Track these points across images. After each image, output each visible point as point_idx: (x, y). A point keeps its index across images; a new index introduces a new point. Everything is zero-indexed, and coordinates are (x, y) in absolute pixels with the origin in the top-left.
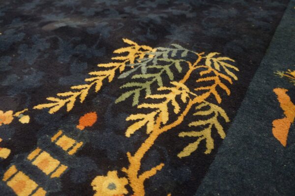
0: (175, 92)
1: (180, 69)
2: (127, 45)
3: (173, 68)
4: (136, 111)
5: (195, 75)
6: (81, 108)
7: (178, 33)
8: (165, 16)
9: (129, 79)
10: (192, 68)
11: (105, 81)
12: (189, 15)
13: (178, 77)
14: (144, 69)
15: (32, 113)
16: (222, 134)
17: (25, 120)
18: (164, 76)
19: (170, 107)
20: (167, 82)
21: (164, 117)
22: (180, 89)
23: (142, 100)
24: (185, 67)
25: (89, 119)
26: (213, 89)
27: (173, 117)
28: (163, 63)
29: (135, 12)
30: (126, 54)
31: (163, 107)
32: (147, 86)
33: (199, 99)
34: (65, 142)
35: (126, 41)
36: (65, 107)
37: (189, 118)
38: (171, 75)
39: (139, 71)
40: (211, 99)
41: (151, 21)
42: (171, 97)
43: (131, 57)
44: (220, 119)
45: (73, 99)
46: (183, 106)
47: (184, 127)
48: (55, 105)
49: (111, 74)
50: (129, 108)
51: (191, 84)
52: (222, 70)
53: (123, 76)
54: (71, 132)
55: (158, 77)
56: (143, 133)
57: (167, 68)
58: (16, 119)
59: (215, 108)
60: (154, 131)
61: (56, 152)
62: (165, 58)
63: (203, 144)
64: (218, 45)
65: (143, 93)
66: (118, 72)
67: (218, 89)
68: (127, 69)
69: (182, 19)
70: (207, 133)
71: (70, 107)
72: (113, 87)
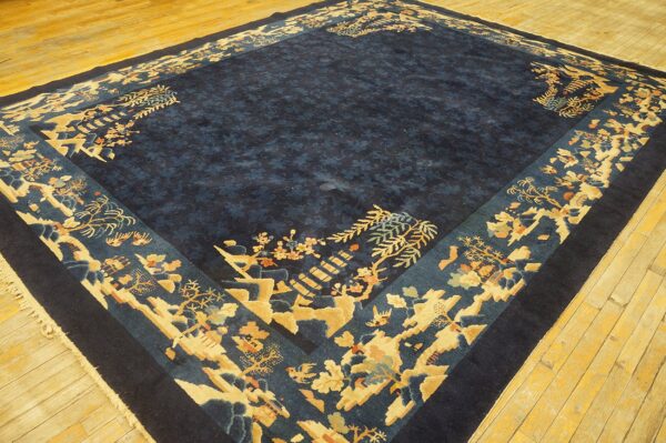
0: (398, 240)
1: (403, 228)
2: (375, 209)
3: (400, 228)
4: (377, 246)
5: (411, 233)
6: (350, 242)
7: (410, 204)
8: (403, 188)
9: (375, 231)
10: (410, 229)
11: (362, 230)
12: (422, 189)
13: (401, 233)
14: (384, 227)
15: (327, 241)
16: (415, 262)
17: (324, 244)
18: (394, 231)
19: (394, 247)
20: (395, 235)
21: (391, 251)
22: (401, 239)
23: (381, 242)
24: (407, 227)
25: (355, 247)
26: (418, 242)
27: (394, 251)
28: (395, 224)
29: (384, 181)
30: (375, 215)
31: (391, 247)
32: (384, 235)
33: (410, 246)
34: (345, 255)
35: (375, 206)
36: (342, 241)
37: (402, 253)
38: (398, 231)
39: (381, 227)
40: (416, 246)
41: (393, 193)
42: (395, 243)
43: (377, 218)
44: (416, 256)
45: (346, 237)
46: (400, 247)
47: (399, 256)
48: (337, 238)
49: (366, 226)
50: (374, 244)
51: (407, 238)
52: (427, 233)
53: (372, 229)
54: (347, 251)
55: (391, 232)
56: (379, 256)
57: (396, 227)
58: (318, 243)
59: (415, 250)
60: (385, 256)
61: (342, 258)
62: (397, 222)
63: (405, 264)
64: (430, 216)
65: (382, 239)
66: (369, 226)
67: (421, 242)
68: (375, 225)
69: (416, 192)
70: (408, 261)
71: (345, 241)
72: (366, 234)
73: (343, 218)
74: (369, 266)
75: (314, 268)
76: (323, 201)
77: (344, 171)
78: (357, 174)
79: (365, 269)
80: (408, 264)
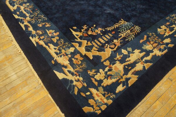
0: (128, 31)
1: (130, 28)
2: (122, 20)
3: (129, 27)
4: (121, 33)
5: (132, 29)
6: (112, 31)
7: (133, 20)
8: (131, 14)
9: (121, 28)
10: (132, 28)
11: (117, 27)
12: (138, 15)
13: (129, 29)
14: (124, 26)
15: (105, 30)
16: (132, 39)
17: (104, 30)
18: (127, 28)
19: (126, 34)
20: (127, 30)
21: (125, 35)
22: (129, 31)
23: (122, 32)
24: (131, 27)
25: (114, 32)
26: (134, 33)
27: (126, 35)
28: (127, 26)
29: (125, 11)
30: (121, 22)
31: (125, 33)
32: (123, 29)
33: (131, 34)
34: (110, 35)
35: (122, 19)
36: (110, 30)
37: (129, 36)
38: (128, 28)
39: (123, 27)
40: (133, 34)
41: (128, 15)
42: (127, 32)
43: (122, 23)
44: (133, 37)
45: (111, 29)
46: (128, 34)
47: (127, 37)
48: (108, 29)
49: (118, 26)
50: (120, 32)
51: (131, 31)
52: (137, 30)
53: (120, 27)
54: (111, 33)
55: (126, 28)
56: (121, 36)
57: (128, 27)
58: (102, 30)
59: (133, 36)
60: (123, 36)
61: (109, 36)
62: (128, 25)
63: (129, 40)
64: (139, 25)
65: (123, 30)
66: (119, 26)
67: (135, 33)
68: (121, 25)
69: (135, 16)
70: (130, 39)
71: (111, 30)
72: (118, 28)
73: (111, 22)
74: (117, 39)
75: (100, 38)
76: (105, 16)
77: (113, 7)
78: (117, 8)
79: (116, 40)
80: (130, 40)
